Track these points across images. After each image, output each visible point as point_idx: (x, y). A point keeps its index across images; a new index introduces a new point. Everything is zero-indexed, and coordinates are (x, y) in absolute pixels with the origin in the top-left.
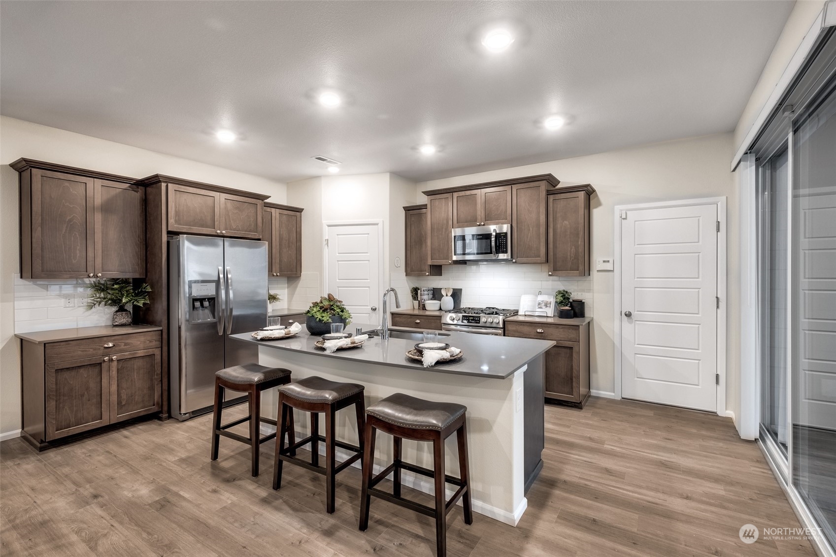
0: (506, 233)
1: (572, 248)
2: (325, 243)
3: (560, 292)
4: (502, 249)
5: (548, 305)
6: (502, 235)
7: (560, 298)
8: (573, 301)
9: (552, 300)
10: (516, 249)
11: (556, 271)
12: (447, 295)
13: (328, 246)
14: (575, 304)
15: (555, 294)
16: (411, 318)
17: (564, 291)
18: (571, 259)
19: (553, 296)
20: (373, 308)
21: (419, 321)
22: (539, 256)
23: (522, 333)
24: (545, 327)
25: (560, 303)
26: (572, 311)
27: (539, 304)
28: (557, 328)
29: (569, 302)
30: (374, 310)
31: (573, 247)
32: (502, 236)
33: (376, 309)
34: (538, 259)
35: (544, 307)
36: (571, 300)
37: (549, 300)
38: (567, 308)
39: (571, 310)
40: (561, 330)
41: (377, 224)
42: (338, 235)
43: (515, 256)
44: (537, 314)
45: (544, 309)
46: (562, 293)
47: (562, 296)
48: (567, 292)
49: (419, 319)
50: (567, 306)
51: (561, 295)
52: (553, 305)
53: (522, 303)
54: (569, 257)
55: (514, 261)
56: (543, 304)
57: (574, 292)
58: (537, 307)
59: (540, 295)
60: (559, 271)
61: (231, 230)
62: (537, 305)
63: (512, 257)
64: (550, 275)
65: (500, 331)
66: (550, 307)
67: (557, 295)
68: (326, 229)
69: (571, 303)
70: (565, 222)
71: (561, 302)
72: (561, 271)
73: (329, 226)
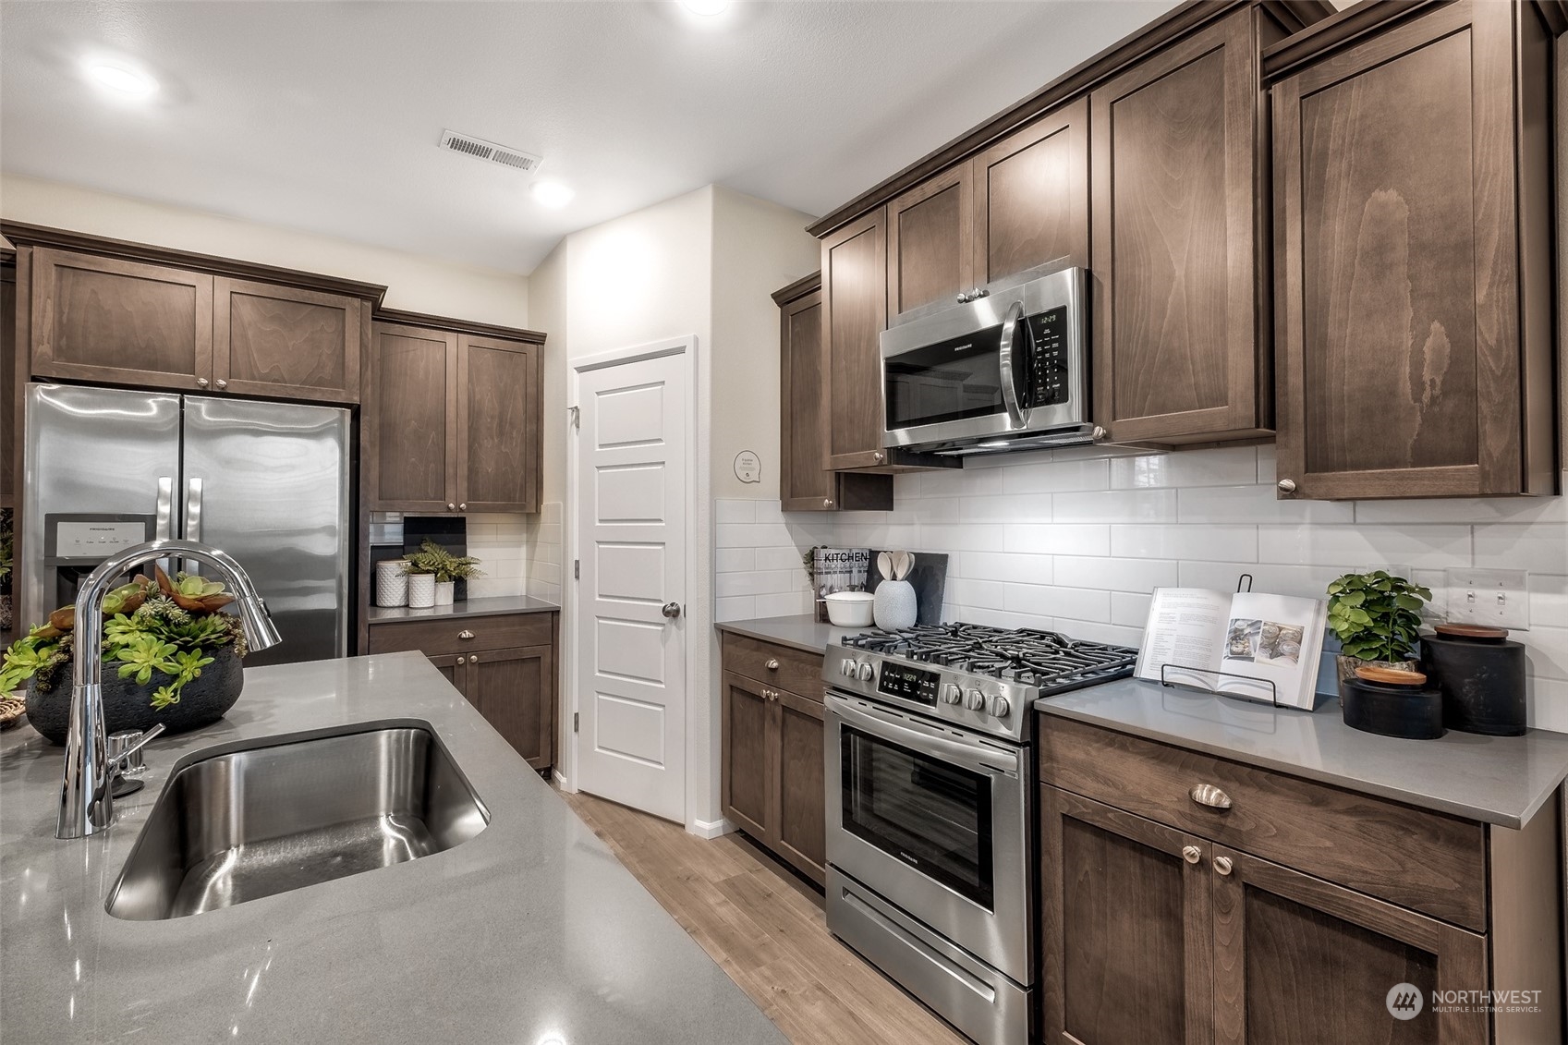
0: (1061, 312)
1: (1426, 334)
2: (570, 417)
3: (1353, 584)
4: (1044, 384)
5: (1285, 648)
6: (1044, 321)
7: (1353, 617)
8: (1443, 635)
9: (1310, 623)
10: (1108, 375)
11: (1327, 468)
12: (894, 578)
13: (578, 427)
14: (1445, 653)
15: (1324, 589)
16: (758, 649)
17: (1379, 575)
18: (1417, 399)
19: (1313, 604)
20: (669, 609)
21: (775, 665)
22: (1221, 399)
23: (1115, 786)
24: (1241, 782)
25: (1355, 640)
26: (1436, 698)
27: (1237, 636)
28: (1317, 802)
29: (1415, 638)
30: (672, 613)
31: (1436, 326)
32: (1047, 325)
33: (678, 611)
34: (1217, 418)
35: (1260, 656)
36: (1427, 628)
37: (1290, 623)
38: (1400, 672)
39: (1424, 688)
40: (1347, 822)
41: (681, 350)
42: (598, 393)
43: (1103, 408)
44: (1223, 685)
45: (1262, 665)
46: (1368, 590)
47: (1367, 606)
48: (1398, 585)
49: (776, 655)
50: (1400, 656)
51: (1361, 598)
52: (1311, 650)
53: (1154, 625)
54: (1406, 387)
55: (1099, 431)
56: (1258, 639)
57: (1447, 584)
58: (1226, 651)
59: (1243, 595)
60: (1344, 467)
61: (254, 379)
62: (1226, 640)
63: (1089, 414)
64: (1286, 494)
65: (1013, 758)
66: (1296, 657)
67: (1336, 598)
68: (575, 379)
69: (1426, 644)
70: (1380, 195)
71: (1361, 638)
72: (1355, 467)
73: (581, 370)
